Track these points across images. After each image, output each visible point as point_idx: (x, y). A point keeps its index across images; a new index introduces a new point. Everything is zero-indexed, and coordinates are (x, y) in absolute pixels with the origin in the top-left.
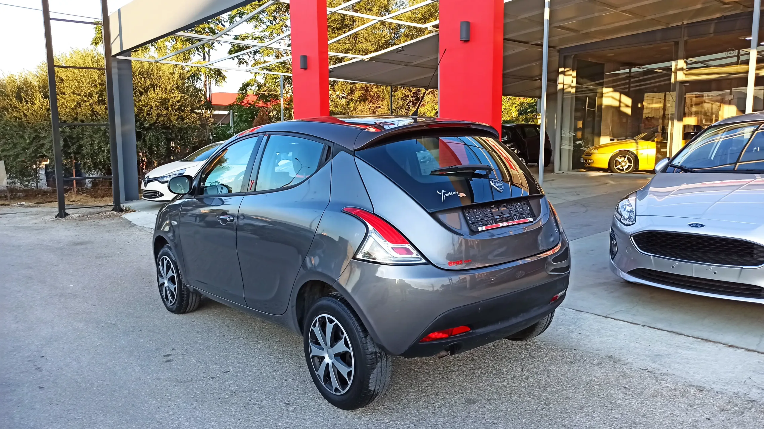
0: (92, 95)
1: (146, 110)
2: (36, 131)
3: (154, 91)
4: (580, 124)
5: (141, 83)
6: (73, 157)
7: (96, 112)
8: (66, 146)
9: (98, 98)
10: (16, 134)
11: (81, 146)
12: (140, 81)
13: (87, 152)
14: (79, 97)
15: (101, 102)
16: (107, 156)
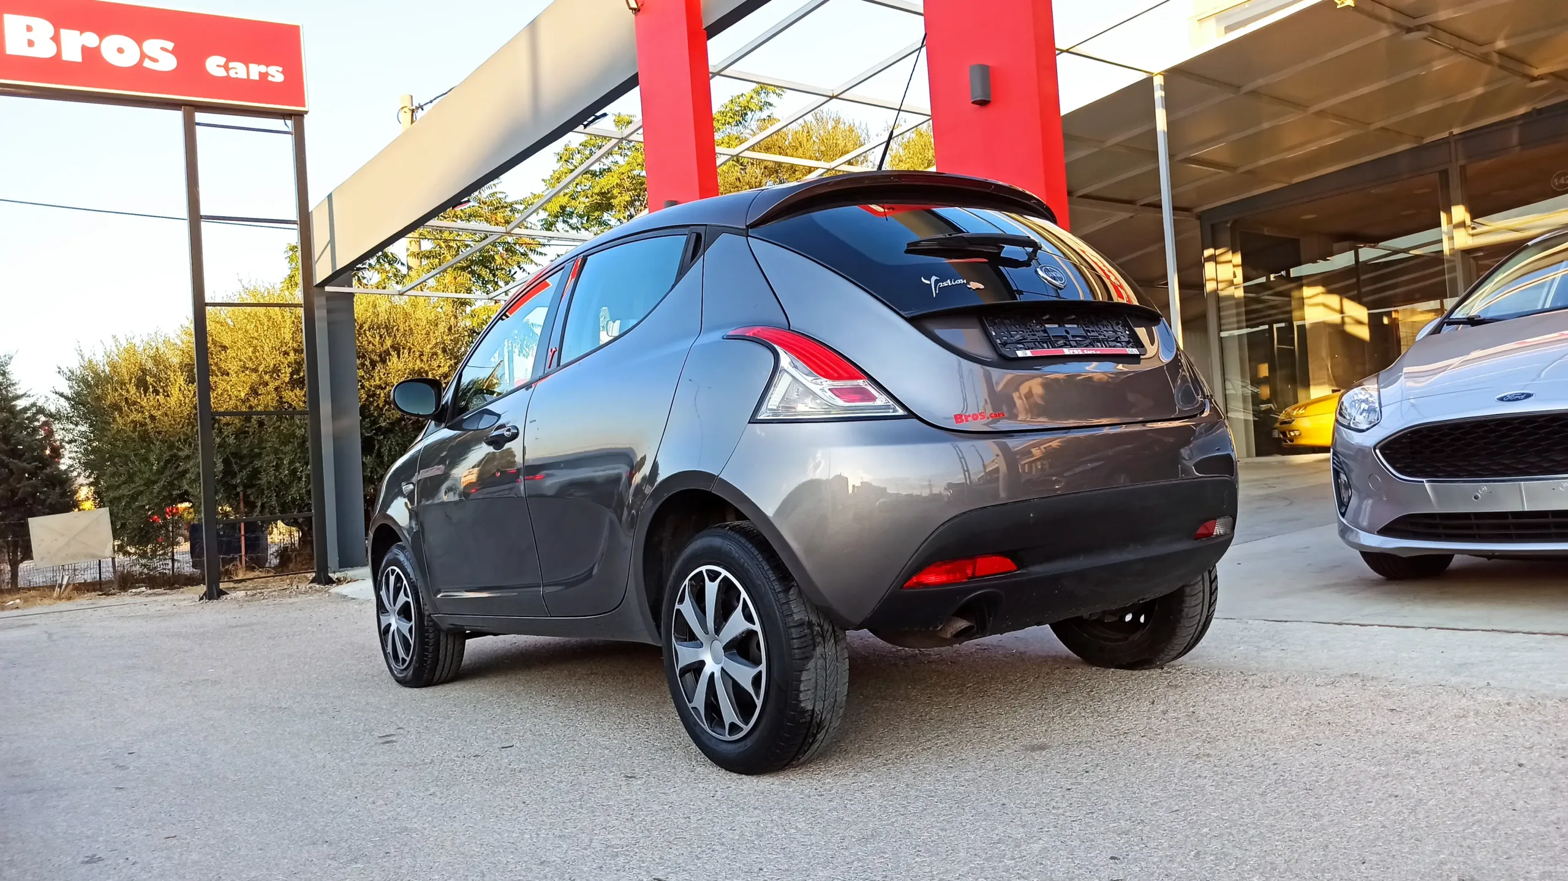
0: (279, 371)
1: (382, 395)
2: (171, 446)
3: (399, 357)
4: (1264, 370)
5: (373, 345)
6: (241, 493)
7: (288, 403)
8: (228, 472)
9: (292, 374)
10: (135, 455)
11: (256, 473)
12: (371, 342)
13: (269, 482)
14: (254, 376)
15: (295, 383)
16: (306, 487)
